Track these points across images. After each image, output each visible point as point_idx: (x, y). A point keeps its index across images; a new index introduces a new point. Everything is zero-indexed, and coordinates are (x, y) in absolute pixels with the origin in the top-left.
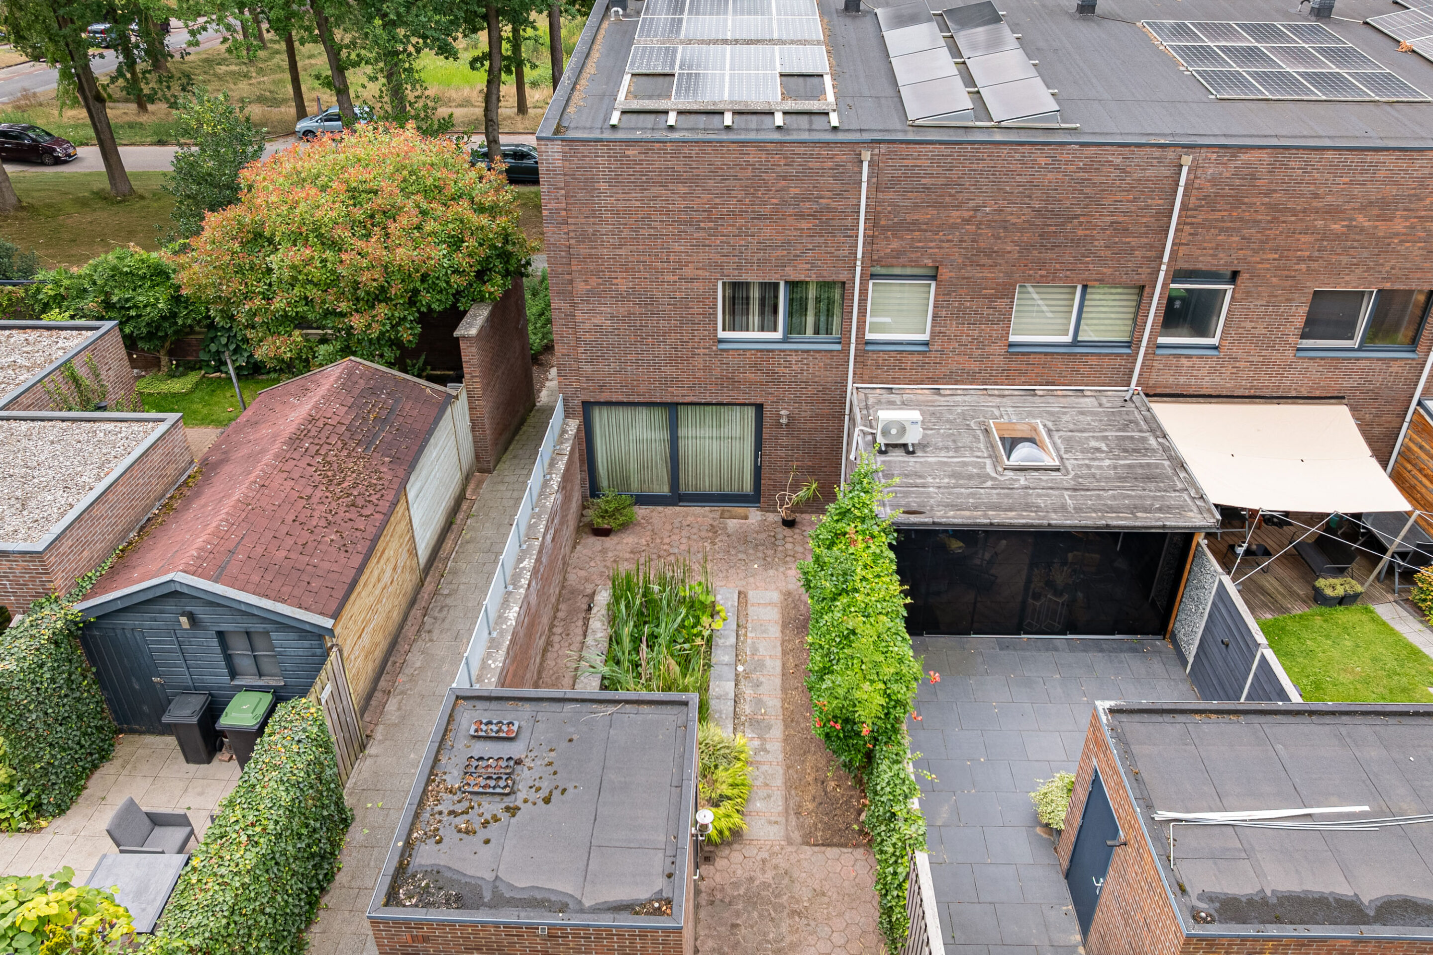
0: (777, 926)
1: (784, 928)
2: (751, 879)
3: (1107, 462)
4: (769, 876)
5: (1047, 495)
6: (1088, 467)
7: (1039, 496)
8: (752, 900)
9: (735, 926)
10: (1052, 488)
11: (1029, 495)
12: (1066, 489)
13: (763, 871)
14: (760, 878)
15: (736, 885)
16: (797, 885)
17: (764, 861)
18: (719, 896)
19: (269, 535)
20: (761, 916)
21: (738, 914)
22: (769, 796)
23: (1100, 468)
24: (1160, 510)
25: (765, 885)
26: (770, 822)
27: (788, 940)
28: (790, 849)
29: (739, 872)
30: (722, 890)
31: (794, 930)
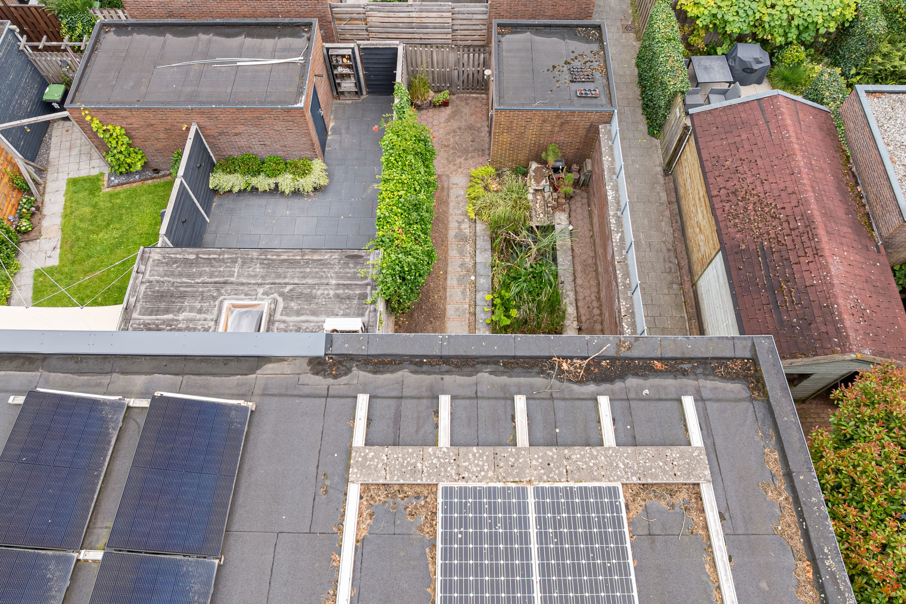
0: (454, 141)
1: (452, 140)
2: (466, 159)
3: (181, 316)
4: (458, 161)
5: (249, 276)
6: (200, 311)
7: (255, 276)
8: (466, 151)
9: (473, 141)
10: (242, 284)
11: (263, 277)
12: (232, 283)
13: (460, 163)
14: (462, 160)
15: (473, 157)
16: (445, 157)
17: (460, 167)
18: (480, 153)
19: (760, 144)
20: (462, 145)
21: (472, 146)
22: (457, 197)
23: (192, 309)
24: (176, 261)
25: (459, 157)
26: (457, 184)
27: (451, 136)
28: (448, 173)
29: (471, 162)
30: (479, 155)
31: (448, 140)
